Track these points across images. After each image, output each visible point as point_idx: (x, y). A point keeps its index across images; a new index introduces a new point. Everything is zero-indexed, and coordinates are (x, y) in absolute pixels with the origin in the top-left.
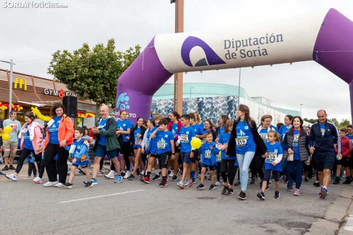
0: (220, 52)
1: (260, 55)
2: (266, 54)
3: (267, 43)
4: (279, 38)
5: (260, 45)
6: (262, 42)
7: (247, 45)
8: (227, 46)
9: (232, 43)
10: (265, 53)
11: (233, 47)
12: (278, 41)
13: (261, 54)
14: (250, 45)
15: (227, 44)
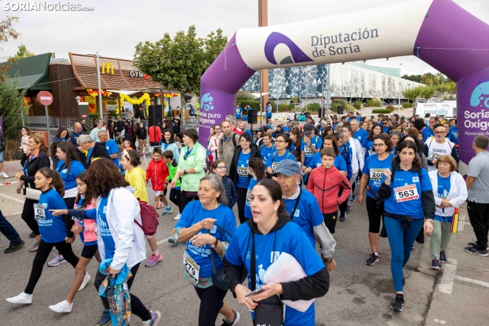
0: (307, 49)
1: (351, 52)
2: (359, 51)
3: (360, 39)
4: (374, 33)
5: (351, 42)
6: (354, 38)
7: (336, 42)
8: (315, 43)
9: (319, 40)
10: (357, 50)
11: (321, 44)
12: (372, 37)
13: (353, 51)
14: (340, 41)
15: (315, 41)
